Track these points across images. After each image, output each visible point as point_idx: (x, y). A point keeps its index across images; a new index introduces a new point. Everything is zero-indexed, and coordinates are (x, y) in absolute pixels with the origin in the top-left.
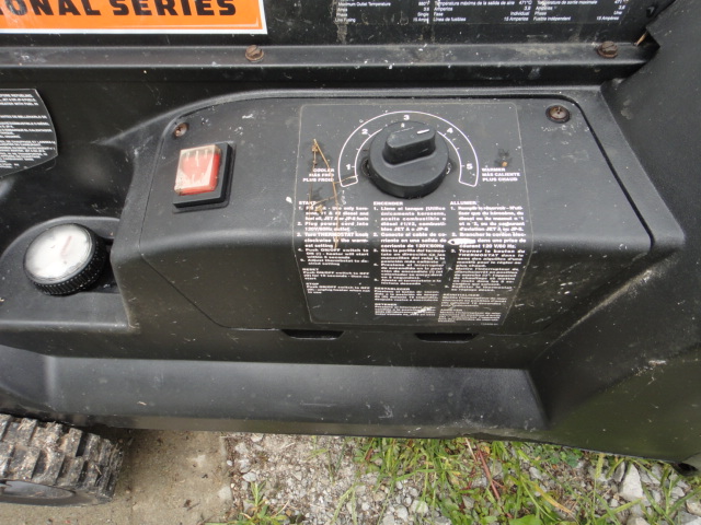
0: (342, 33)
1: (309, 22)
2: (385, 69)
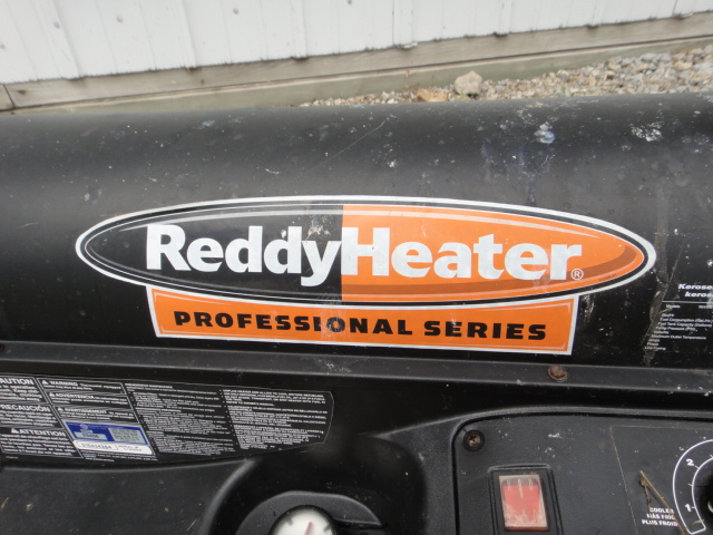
0: (648, 358)
1: (617, 348)
2: (700, 396)
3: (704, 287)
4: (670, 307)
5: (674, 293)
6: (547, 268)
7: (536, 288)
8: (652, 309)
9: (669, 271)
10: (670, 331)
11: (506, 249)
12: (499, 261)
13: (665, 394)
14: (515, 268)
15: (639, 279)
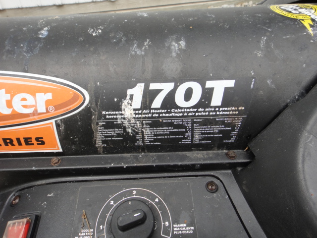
0: (100, 150)
1: (83, 146)
2: (122, 168)
3: (114, 113)
4: (101, 124)
5: (100, 116)
6: (35, 106)
7: (31, 118)
8: (93, 125)
9: (97, 105)
10: (104, 136)
11: (12, 97)
12: (9, 104)
13: (105, 168)
14: (18, 107)
15: (82, 110)
